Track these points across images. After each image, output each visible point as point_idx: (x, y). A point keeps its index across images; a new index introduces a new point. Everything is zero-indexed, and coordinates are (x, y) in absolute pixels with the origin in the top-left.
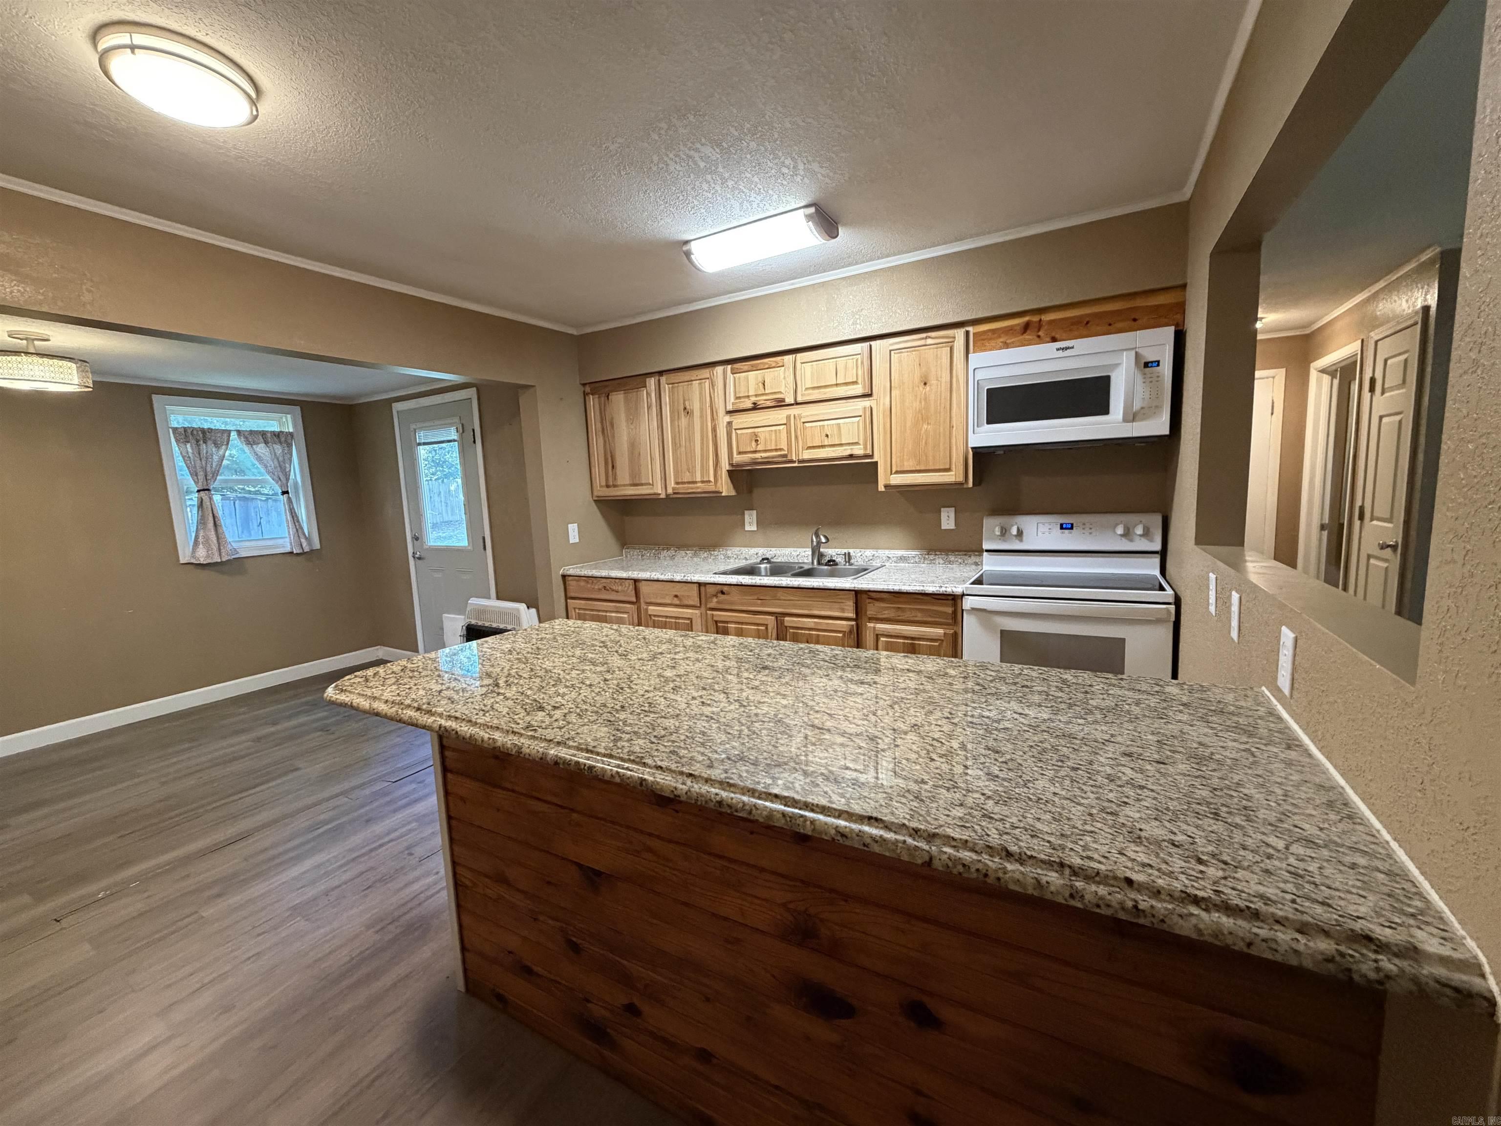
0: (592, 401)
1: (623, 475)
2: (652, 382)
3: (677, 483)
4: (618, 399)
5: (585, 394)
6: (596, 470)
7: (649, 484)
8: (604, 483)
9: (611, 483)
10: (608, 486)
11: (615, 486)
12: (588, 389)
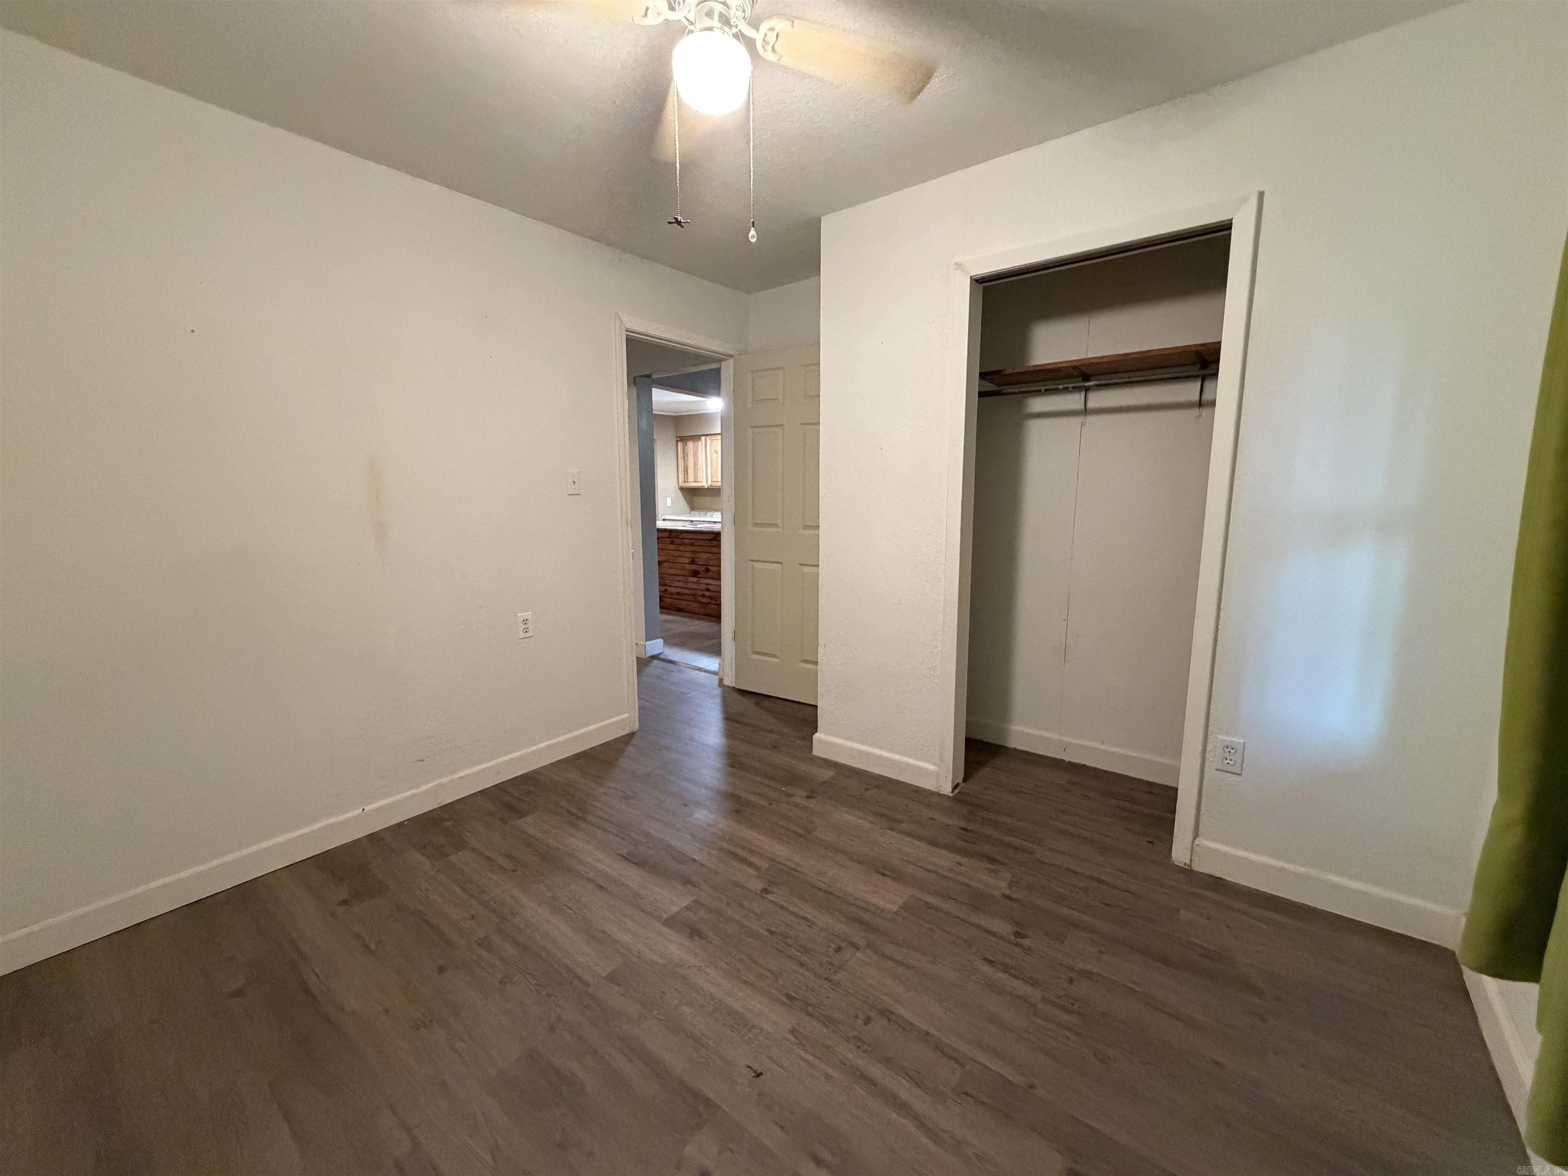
0: (680, 444)
1: (691, 478)
2: (703, 438)
3: (712, 482)
4: (690, 444)
5: (677, 441)
6: (680, 474)
7: (701, 482)
8: (683, 481)
9: (686, 481)
10: (685, 482)
11: (688, 482)
12: (678, 439)
